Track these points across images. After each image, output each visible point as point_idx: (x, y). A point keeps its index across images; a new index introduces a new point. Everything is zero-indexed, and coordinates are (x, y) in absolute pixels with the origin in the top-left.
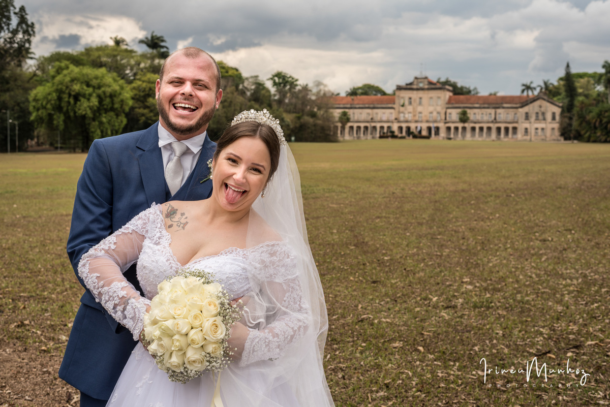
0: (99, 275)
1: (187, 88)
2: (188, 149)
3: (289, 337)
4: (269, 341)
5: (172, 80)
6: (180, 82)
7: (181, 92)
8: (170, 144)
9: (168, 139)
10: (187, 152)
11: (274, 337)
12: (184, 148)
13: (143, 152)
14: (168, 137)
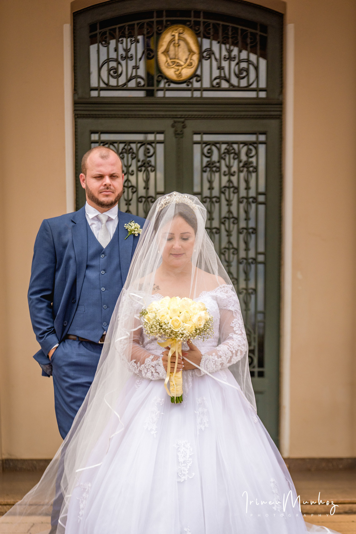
0: (135, 360)
1: (107, 180)
2: (109, 217)
3: (229, 358)
4: (215, 361)
5: (95, 176)
6: (101, 177)
7: (104, 184)
8: (97, 217)
9: (95, 213)
10: (109, 219)
11: (218, 358)
12: (107, 218)
13: (74, 224)
14: (94, 212)
